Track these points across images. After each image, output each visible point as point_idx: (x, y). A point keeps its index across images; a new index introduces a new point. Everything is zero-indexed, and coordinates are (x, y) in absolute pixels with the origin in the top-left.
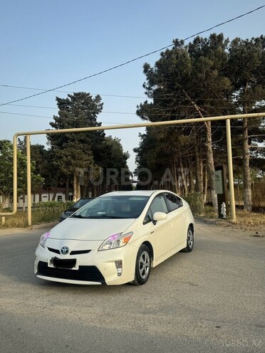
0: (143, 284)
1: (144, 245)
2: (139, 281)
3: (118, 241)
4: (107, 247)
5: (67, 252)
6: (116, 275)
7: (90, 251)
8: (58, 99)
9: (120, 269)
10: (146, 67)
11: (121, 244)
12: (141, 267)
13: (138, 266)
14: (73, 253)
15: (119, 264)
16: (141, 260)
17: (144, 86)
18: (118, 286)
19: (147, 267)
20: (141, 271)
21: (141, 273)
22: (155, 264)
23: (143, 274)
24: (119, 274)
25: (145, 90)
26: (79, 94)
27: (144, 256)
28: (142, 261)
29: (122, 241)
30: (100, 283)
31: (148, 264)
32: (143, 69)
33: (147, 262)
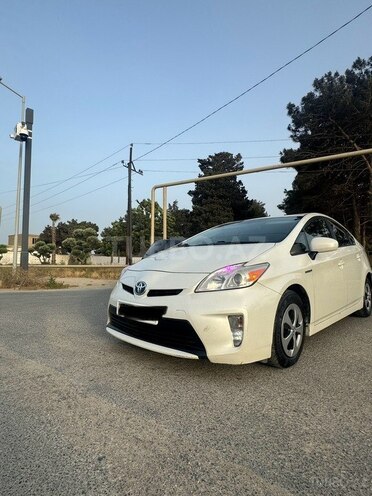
0: (288, 365)
1: (292, 292)
2: (280, 359)
3: (238, 277)
4: (213, 286)
5: (143, 290)
6: (231, 344)
7: (181, 290)
8: (200, 161)
9: (239, 333)
10: (290, 107)
11: (243, 283)
12: (286, 333)
13: (280, 331)
14: (153, 293)
15: (237, 322)
16: (286, 319)
17: (289, 128)
18: (235, 366)
19: (297, 334)
20: (286, 341)
21: (285, 345)
22: (313, 330)
23: (291, 346)
24: (237, 343)
25: (291, 133)
26: (221, 154)
27: (291, 314)
28: (288, 321)
29: (245, 277)
30: (196, 357)
31: (300, 329)
32: (287, 111)
33: (297, 325)
